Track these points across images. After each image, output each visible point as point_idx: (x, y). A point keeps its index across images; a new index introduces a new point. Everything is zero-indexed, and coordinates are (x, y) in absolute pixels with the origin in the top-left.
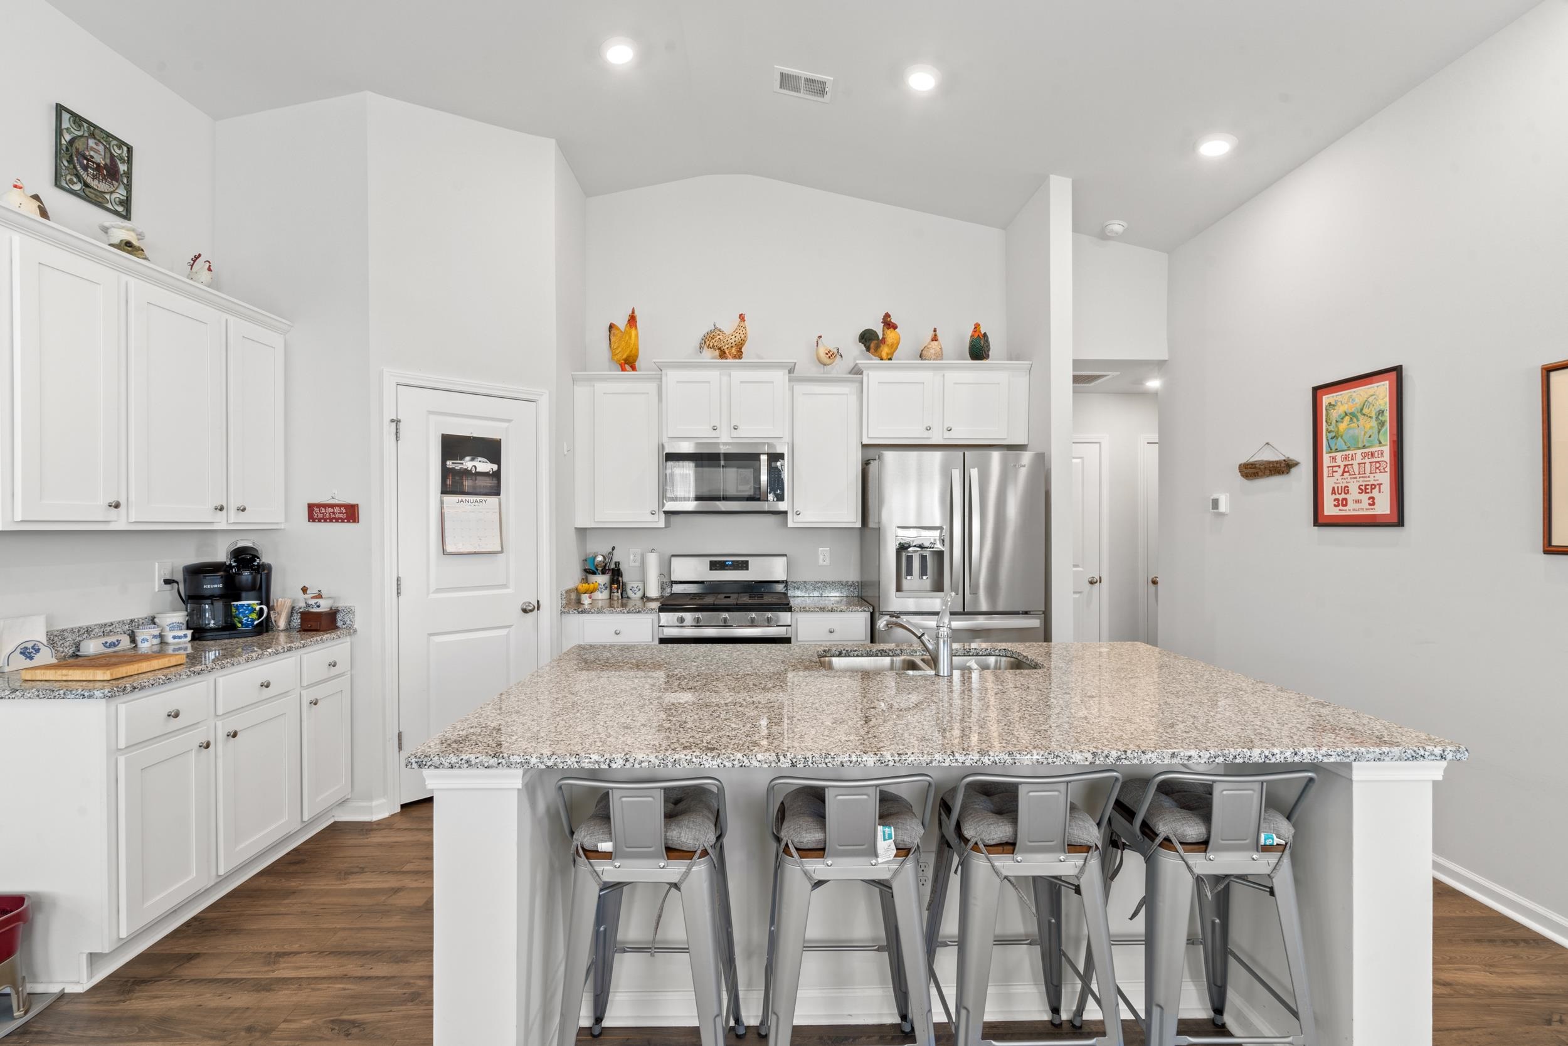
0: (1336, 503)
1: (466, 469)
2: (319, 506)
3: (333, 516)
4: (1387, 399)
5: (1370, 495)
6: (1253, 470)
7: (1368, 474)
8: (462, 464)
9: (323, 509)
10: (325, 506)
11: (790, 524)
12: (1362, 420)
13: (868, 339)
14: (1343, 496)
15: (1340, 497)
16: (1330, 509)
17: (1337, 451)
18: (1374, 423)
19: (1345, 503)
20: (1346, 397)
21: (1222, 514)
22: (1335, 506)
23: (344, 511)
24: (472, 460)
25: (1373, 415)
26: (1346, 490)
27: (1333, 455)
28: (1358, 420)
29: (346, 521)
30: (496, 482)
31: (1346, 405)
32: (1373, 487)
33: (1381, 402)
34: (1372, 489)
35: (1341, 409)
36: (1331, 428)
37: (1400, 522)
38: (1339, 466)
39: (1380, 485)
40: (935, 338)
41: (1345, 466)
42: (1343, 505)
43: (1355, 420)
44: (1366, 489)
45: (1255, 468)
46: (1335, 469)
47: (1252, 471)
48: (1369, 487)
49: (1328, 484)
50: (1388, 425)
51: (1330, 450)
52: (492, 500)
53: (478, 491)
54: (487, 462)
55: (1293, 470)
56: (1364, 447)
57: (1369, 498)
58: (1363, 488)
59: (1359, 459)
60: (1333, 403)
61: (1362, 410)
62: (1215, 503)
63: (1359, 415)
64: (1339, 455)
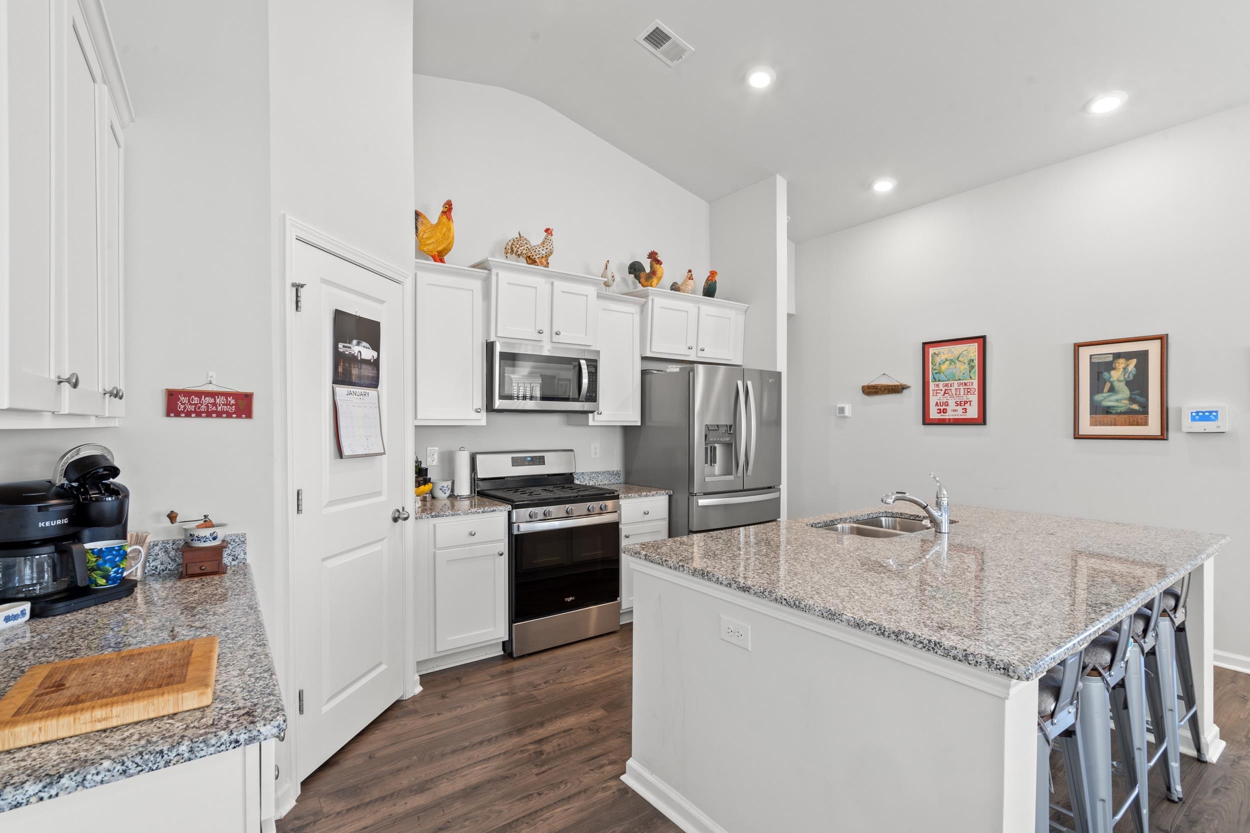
0: (938, 411)
1: (353, 355)
2: (188, 394)
3: (214, 408)
4: (976, 354)
5: (964, 407)
6: (873, 390)
7: (962, 395)
8: (350, 348)
9: (196, 399)
10: (199, 394)
11: (591, 423)
12: (958, 364)
13: (635, 269)
14: (944, 407)
15: (942, 408)
16: (934, 414)
17: (939, 381)
18: (967, 366)
19: (945, 411)
20: (947, 350)
21: (846, 417)
22: (938, 413)
23: (233, 402)
24: (358, 344)
25: (966, 361)
26: (947, 404)
27: (937, 383)
28: (955, 364)
29: (234, 416)
30: (376, 372)
31: (947, 355)
32: (966, 403)
33: (972, 355)
34: (965, 404)
35: (943, 357)
36: (936, 367)
37: (984, 423)
38: (941, 390)
39: (970, 402)
40: (691, 278)
41: (946, 390)
42: (944, 413)
43: (953, 364)
44: (960, 404)
45: (877, 388)
46: (938, 391)
47: (871, 390)
48: (963, 403)
49: (933, 400)
50: (976, 368)
51: (935, 380)
52: (372, 392)
53: (363, 381)
54: (369, 348)
55: (905, 391)
56: (960, 379)
57: (963, 409)
58: (959, 403)
59: (956, 386)
60: (937, 353)
61: (958, 358)
62: (842, 410)
63: (956, 361)
64: (941, 384)
